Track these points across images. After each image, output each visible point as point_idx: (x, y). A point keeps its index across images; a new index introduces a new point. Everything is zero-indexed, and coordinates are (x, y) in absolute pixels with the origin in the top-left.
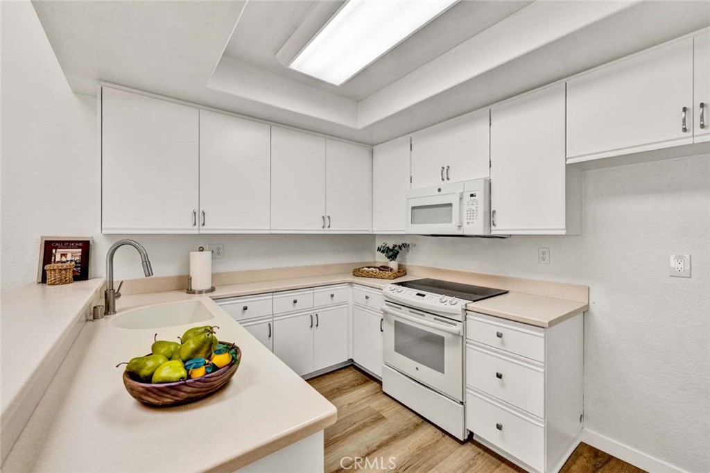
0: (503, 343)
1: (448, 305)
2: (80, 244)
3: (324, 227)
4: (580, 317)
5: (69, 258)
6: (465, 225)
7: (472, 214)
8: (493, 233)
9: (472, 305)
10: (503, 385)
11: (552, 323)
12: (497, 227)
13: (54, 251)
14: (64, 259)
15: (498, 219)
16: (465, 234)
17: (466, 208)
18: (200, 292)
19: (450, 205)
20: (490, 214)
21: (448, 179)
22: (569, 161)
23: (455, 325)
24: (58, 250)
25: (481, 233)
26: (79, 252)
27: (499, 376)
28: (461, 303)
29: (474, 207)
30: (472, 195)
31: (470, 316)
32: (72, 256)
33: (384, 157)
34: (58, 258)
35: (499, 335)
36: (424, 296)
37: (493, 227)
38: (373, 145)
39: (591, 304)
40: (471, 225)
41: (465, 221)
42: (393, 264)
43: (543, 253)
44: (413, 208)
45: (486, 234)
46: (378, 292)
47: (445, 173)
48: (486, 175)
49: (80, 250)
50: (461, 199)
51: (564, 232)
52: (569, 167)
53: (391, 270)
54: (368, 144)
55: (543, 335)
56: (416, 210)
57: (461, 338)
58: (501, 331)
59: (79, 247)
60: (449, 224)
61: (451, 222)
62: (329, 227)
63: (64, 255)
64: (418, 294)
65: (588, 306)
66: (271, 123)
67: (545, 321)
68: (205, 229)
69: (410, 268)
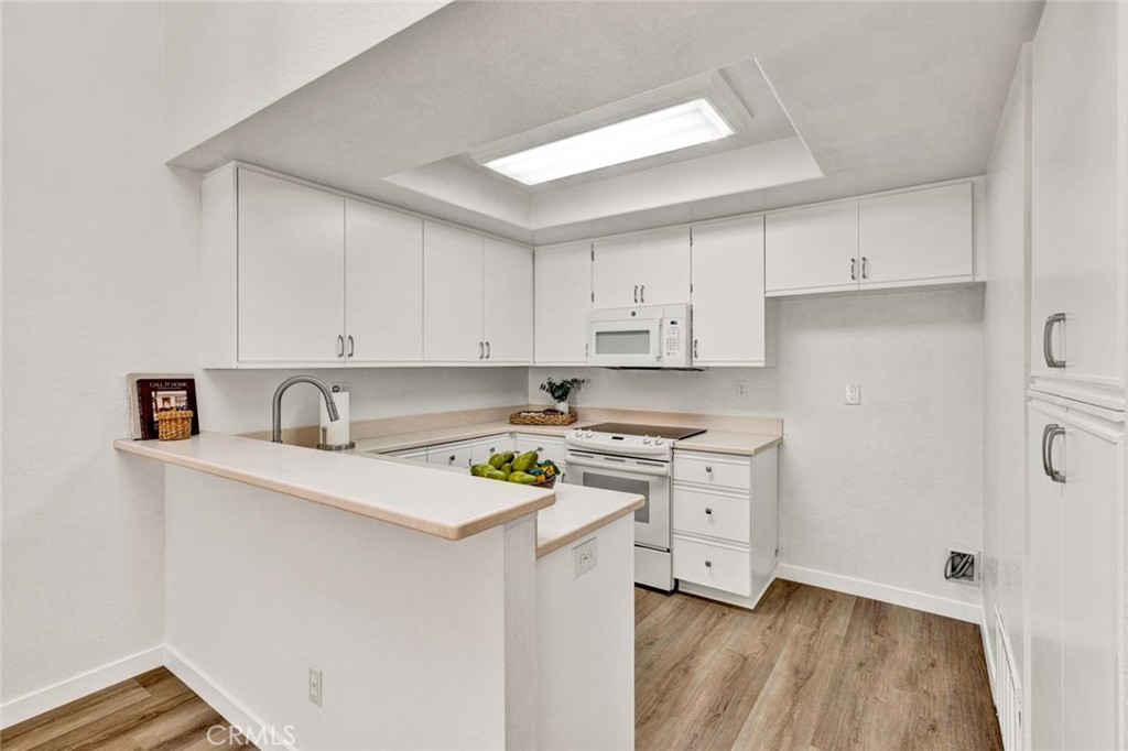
0: (712, 478)
1: (654, 446)
2: (184, 384)
3: (482, 357)
4: (774, 450)
5: (173, 403)
6: (665, 356)
7: (672, 343)
8: (695, 365)
9: (680, 444)
10: (711, 521)
11: (757, 451)
12: (700, 358)
13: (153, 393)
14: (167, 406)
15: (700, 349)
16: (666, 366)
17: (666, 337)
18: (339, 448)
19: (648, 332)
20: (692, 344)
21: (642, 300)
22: (768, 295)
23: (662, 466)
24: (159, 393)
25: (683, 365)
26: (183, 396)
27: (709, 512)
28: (668, 443)
29: (675, 336)
30: (673, 323)
31: (678, 454)
32: (177, 401)
33: (552, 265)
34: (160, 405)
35: (709, 470)
36: (621, 439)
37: (694, 358)
38: (534, 246)
39: (785, 437)
40: (671, 356)
41: (665, 352)
42: (563, 406)
43: (742, 387)
44: (598, 334)
45: (688, 366)
46: (559, 441)
47: (639, 294)
48: (687, 300)
49: (185, 392)
50: (661, 325)
51: (763, 364)
52: (768, 300)
53: (562, 413)
54: (530, 245)
55: (748, 463)
56: (601, 337)
57: (667, 479)
58: (709, 465)
59: (183, 389)
60: (645, 355)
61: (648, 352)
62: (488, 357)
63: (166, 399)
64: (614, 438)
65: (782, 438)
66: (424, 216)
67: (750, 448)
68: (353, 362)
69: (582, 411)
